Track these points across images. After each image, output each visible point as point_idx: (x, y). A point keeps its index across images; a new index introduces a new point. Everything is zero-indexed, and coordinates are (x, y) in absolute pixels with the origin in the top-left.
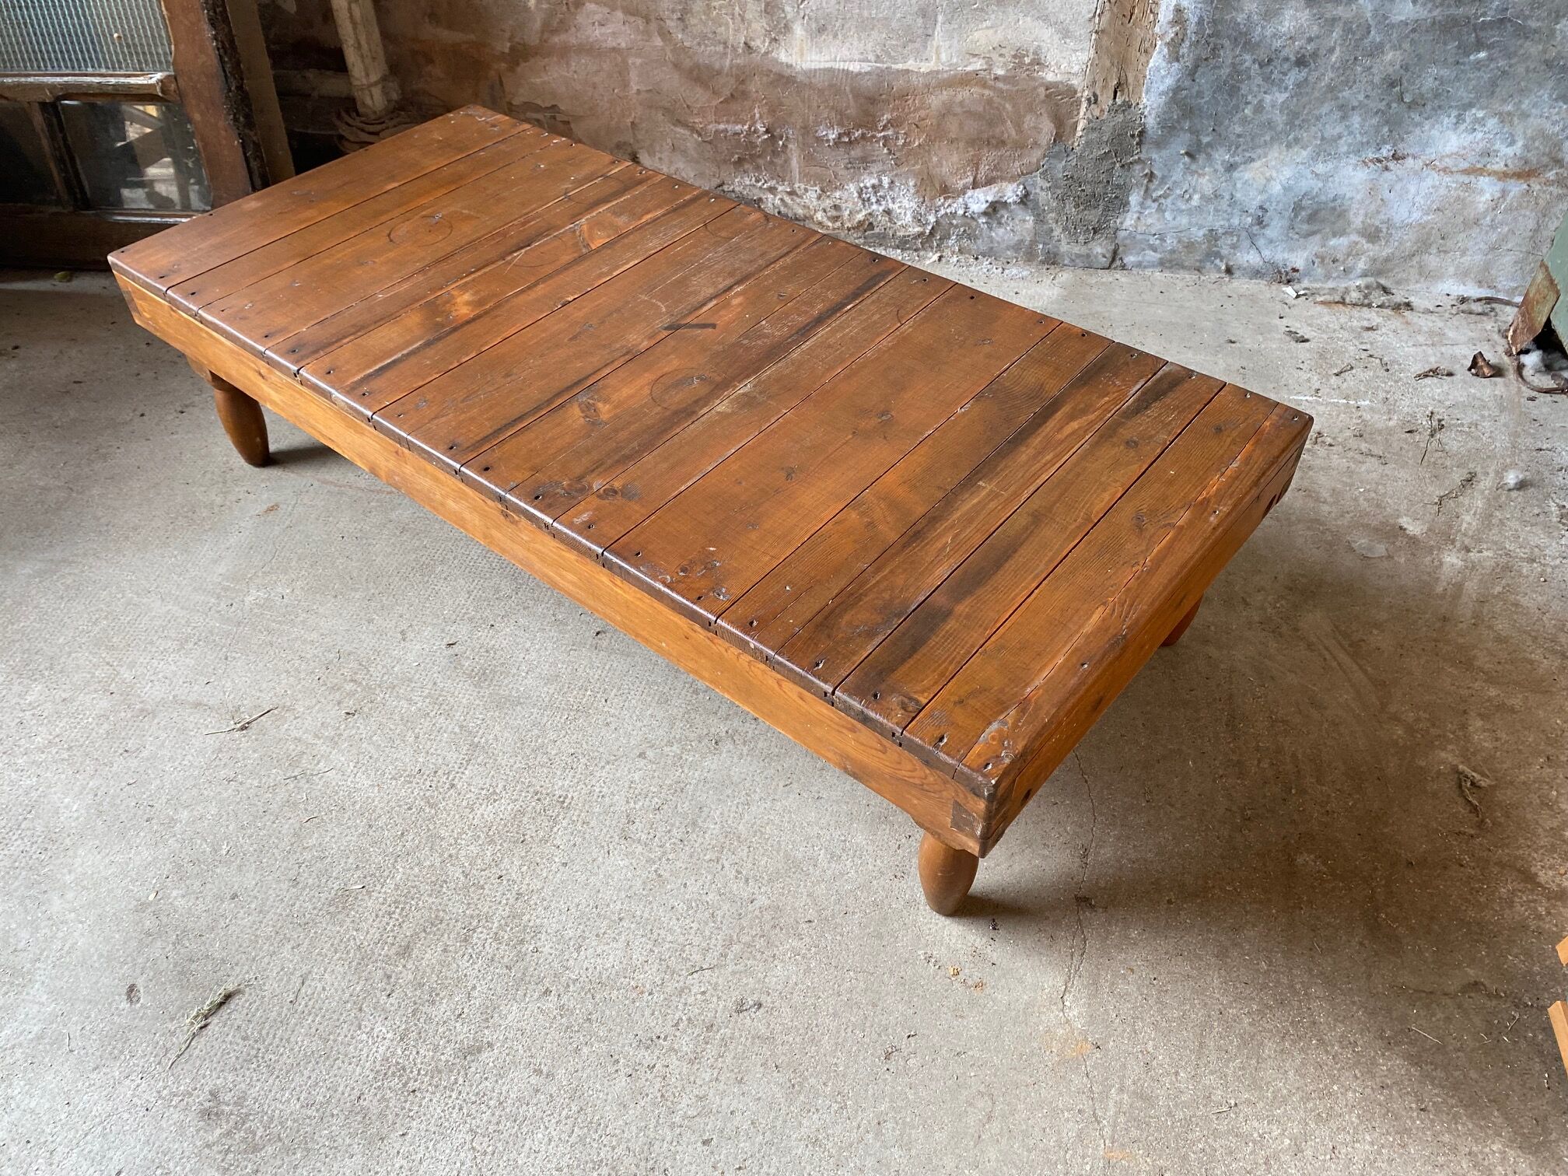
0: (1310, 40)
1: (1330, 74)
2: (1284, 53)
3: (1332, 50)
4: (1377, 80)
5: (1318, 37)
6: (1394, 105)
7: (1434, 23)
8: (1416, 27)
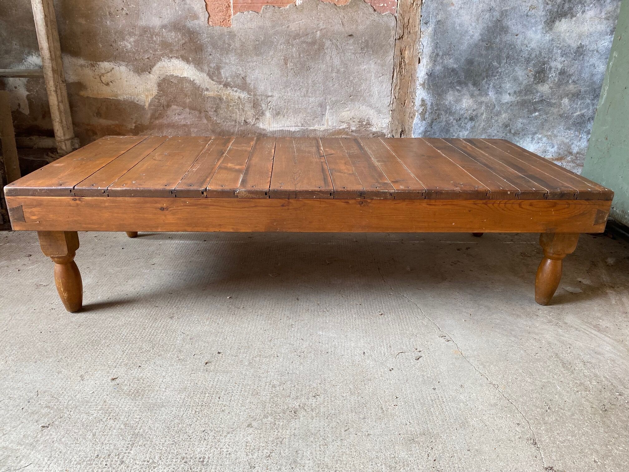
0: (474, 110)
1: (483, 124)
2: (465, 116)
3: (482, 114)
4: (500, 125)
5: (477, 109)
6: (508, 134)
7: (518, 103)
8: (512, 104)
